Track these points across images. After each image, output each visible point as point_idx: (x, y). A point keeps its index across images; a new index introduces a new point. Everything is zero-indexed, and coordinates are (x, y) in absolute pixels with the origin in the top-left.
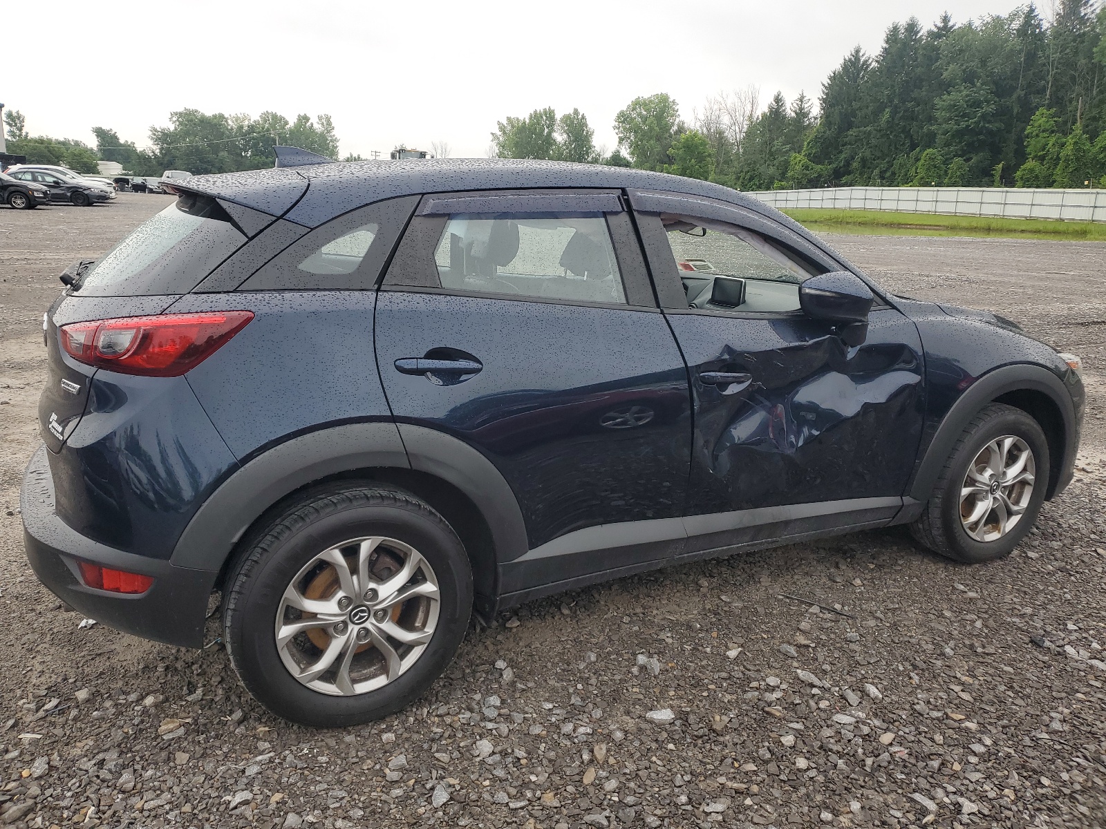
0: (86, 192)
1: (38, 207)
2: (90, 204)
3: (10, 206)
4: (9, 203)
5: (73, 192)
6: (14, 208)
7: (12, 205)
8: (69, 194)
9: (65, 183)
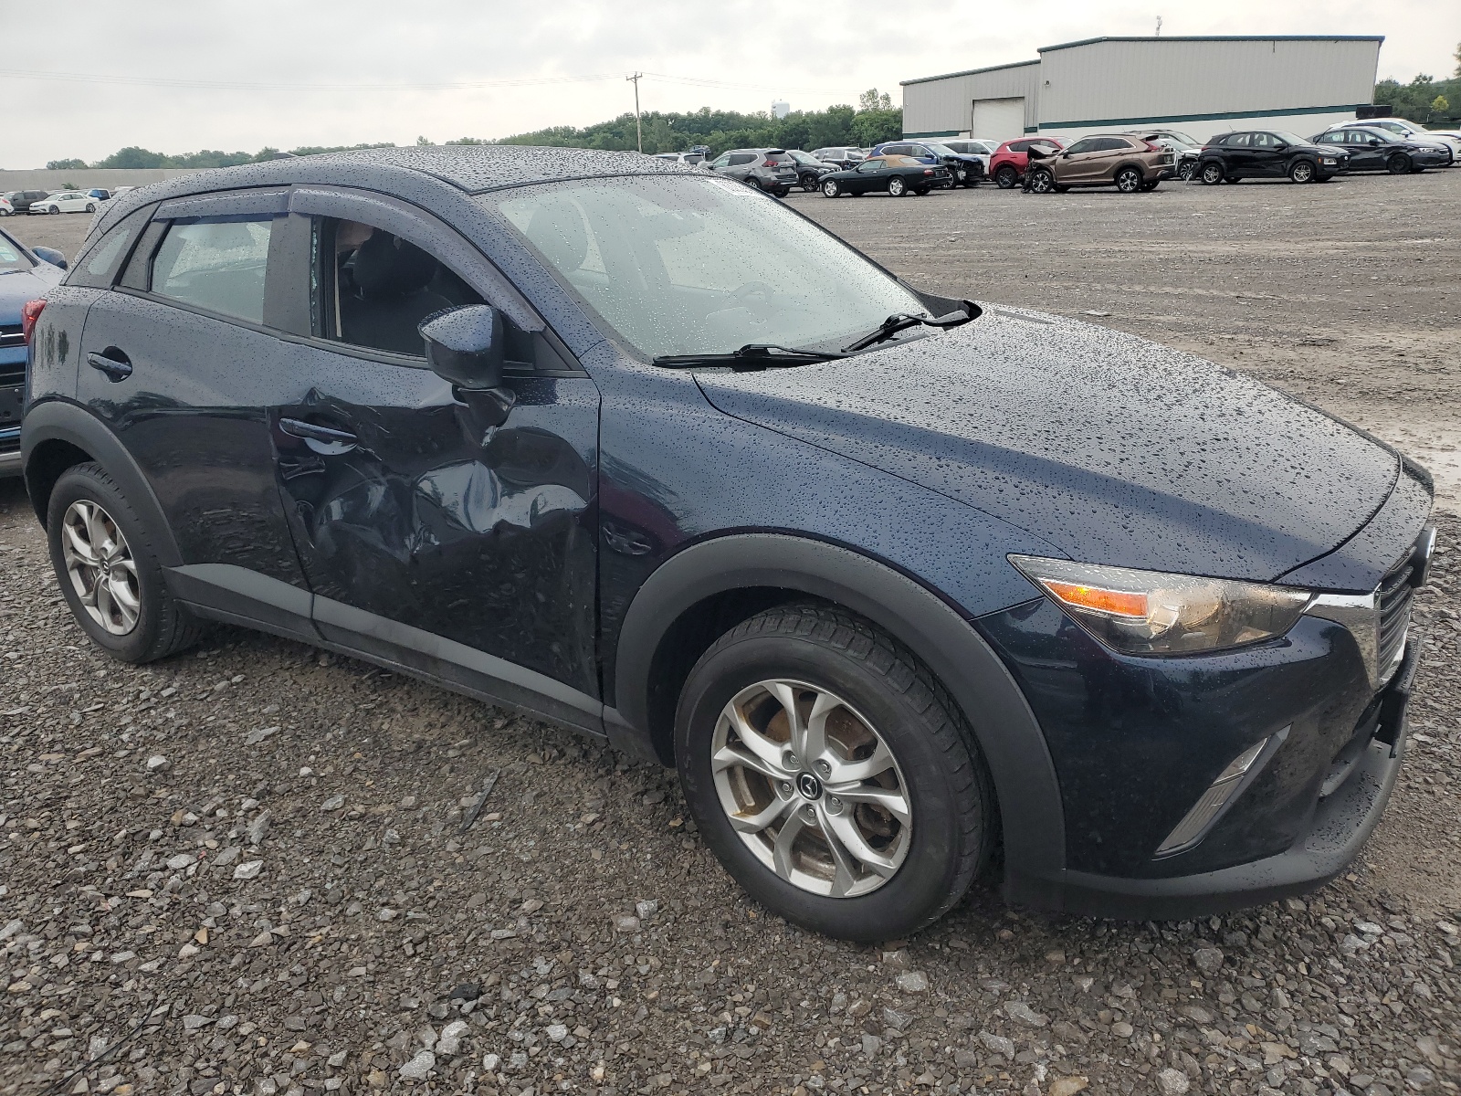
0: (1410, 154)
1: (1333, 179)
2: (1418, 171)
3: (1289, 180)
4: (1290, 175)
5: (1394, 154)
6: (1294, 182)
7: (1293, 179)
8: (1386, 158)
9: (1385, 142)
